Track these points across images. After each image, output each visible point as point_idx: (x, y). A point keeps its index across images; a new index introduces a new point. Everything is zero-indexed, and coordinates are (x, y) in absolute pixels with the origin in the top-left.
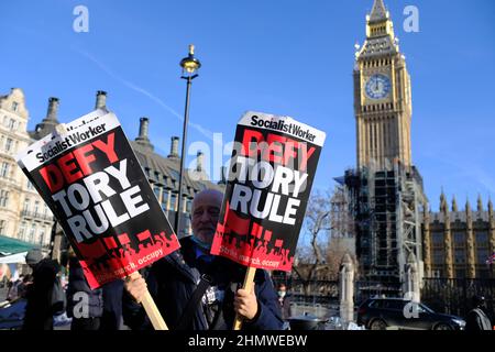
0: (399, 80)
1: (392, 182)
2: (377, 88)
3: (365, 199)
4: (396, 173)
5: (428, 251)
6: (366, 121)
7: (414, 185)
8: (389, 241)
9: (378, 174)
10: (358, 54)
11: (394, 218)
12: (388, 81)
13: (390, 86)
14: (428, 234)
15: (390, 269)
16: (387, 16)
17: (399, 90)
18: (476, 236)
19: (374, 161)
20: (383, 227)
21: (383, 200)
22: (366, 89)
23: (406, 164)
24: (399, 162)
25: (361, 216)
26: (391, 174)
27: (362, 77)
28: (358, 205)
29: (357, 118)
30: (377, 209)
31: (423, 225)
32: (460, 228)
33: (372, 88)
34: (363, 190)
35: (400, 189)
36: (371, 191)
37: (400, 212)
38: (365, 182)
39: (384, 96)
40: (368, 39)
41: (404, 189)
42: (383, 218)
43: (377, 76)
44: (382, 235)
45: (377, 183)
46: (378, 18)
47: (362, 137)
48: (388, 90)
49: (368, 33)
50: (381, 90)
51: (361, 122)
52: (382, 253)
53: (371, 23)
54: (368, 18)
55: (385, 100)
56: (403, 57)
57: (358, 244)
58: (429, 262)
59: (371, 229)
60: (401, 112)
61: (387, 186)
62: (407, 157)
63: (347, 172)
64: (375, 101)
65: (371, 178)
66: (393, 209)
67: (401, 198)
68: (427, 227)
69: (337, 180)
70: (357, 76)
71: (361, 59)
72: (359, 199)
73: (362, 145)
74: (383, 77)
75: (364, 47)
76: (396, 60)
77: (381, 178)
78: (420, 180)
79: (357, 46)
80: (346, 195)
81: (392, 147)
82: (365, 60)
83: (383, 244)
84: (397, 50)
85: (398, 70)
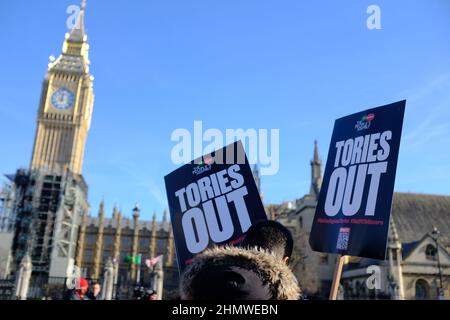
0: (83, 97)
1: (58, 186)
2: (62, 100)
3: (30, 198)
4: (63, 179)
5: (81, 251)
6: (46, 127)
7: (78, 192)
8: (46, 238)
9: (48, 177)
10: (51, 66)
11: (54, 218)
12: (73, 96)
13: (74, 100)
14: (83, 235)
15: (43, 265)
16: (85, 38)
17: (81, 106)
18: (122, 241)
19: (46, 165)
20: (44, 225)
21: (47, 201)
22: (52, 98)
23: (75, 172)
24: (68, 170)
25: (23, 213)
26: (59, 179)
27: (50, 87)
28: (22, 202)
29: (38, 123)
30: (40, 209)
31: (80, 227)
32: (110, 233)
33: (57, 98)
34: (30, 189)
35: (64, 193)
36: (37, 191)
37: (60, 214)
38: (33, 183)
39: (67, 108)
40: (64, 54)
41: (67, 193)
42: (45, 217)
43: (64, 89)
44: (41, 233)
45: (45, 185)
46: (75, 38)
47: (40, 140)
48: (71, 104)
49: (65, 47)
50: (65, 103)
51: (41, 127)
52: (38, 250)
53: (69, 41)
54: (67, 36)
55: (68, 112)
56: (92, 78)
57: (16, 239)
58: (79, 260)
59: (31, 225)
60: (79, 125)
61: (53, 189)
62: (77, 166)
63: (19, 171)
64: (57, 111)
65: (40, 180)
66: (55, 210)
67: (63, 202)
68: (83, 229)
69: (8, 177)
70: (46, 85)
71: (52, 71)
72: (24, 198)
73: (38, 148)
74: (69, 91)
75: (59, 59)
76: (84, 80)
77: (49, 181)
78: (84, 188)
79: (52, 58)
80: (13, 195)
81: (65, 154)
82: (57, 72)
83: (41, 241)
84: (87, 71)
85: (84, 88)
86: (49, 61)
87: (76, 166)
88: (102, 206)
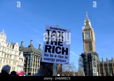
0: (92, 34)
1: (91, 56)
2: (87, 36)
3: (85, 59)
5: (99, 70)
6: (85, 43)
7: (95, 56)
8: (91, 68)
9: (88, 54)
10: (83, 29)
11: (91, 63)
13: (90, 35)
14: (99, 66)
15: (91, 74)
16: (89, 21)
17: (92, 36)
18: (109, 67)
19: (87, 51)
20: (90, 65)
21: (89, 59)
22: (85, 36)
23: (94, 52)
24: (92, 52)
25: (84, 63)
26: (91, 54)
27: (84, 34)
29: (83, 42)
30: (88, 61)
31: (98, 65)
32: (106, 65)
33: (86, 36)
35: (92, 57)
36: (86, 58)
37: (93, 62)
38: (85, 56)
39: (89, 37)
40: (85, 26)
41: (93, 57)
42: (89, 63)
43: (87, 33)
44: (89, 67)
45: (88, 56)
46: (87, 21)
47: (85, 46)
48: (90, 36)
49: (85, 24)
50: (88, 37)
51: (84, 43)
52: (90, 71)
53: (86, 22)
54: (85, 21)
55: (89, 38)
56: (93, 29)
57: (84, 69)
59: (87, 65)
60: (92, 41)
61: (90, 57)
63: (82, 54)
64: (87, 39)
65: (87, 55)
66: (91, 61)
67: (92, 59)
68: (99, 65)
69: (80, 55)
70: (83, 34)
71: (84, 30)
72: (84, 60)
73: (85, 48)
74: (88, 34)
75: (84, 27)
76: (91, 30)
77: (89, 55)
78: (97, 55)
79: (83, 27)
80: (82, 59)
81: (91, 48)
83: (90, 69)
84: (91, 28)
85: (92, 32)
86: (83, 28)
87: (94, 50)
88: (102, 58)
